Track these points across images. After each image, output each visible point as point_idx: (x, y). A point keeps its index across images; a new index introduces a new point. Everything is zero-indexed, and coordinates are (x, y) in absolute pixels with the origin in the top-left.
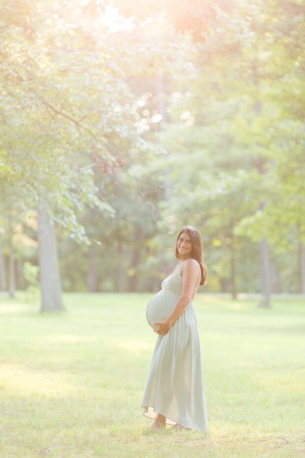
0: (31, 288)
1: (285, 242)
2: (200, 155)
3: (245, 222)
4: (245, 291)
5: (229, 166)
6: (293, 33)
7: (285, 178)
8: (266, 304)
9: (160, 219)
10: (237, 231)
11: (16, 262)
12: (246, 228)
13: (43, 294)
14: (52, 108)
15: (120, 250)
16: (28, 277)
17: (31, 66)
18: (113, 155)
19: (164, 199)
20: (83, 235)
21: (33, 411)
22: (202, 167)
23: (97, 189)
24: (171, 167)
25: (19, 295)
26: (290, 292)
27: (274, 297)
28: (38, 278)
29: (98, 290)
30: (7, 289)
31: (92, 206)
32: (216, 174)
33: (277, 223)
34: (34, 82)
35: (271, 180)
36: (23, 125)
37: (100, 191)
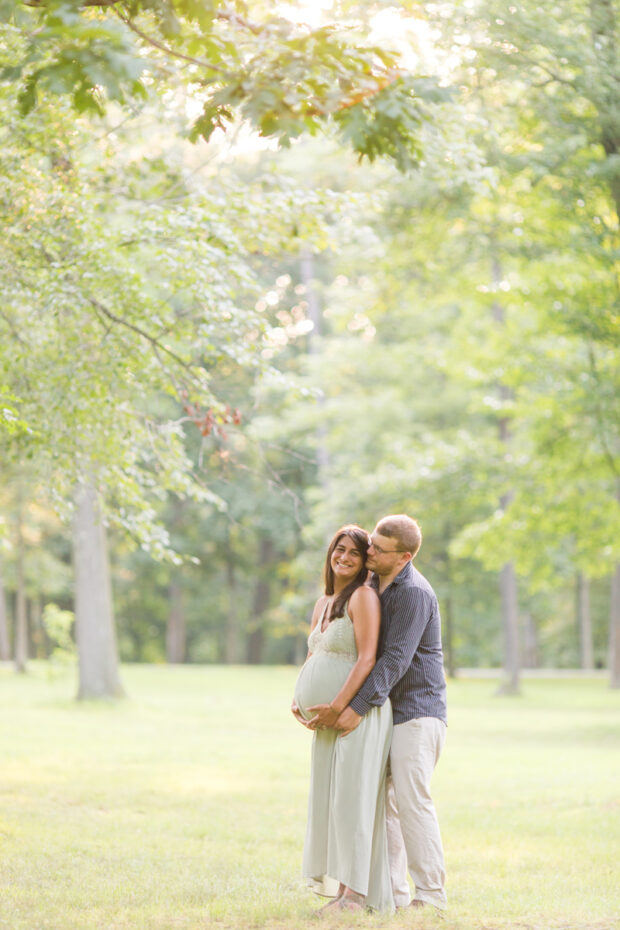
0: (58, 654)
1: (547, 570)
2: (388, 399)
3: (471, 531)
4: (473, 662)
5: (443, 421)
6: (566, 170)
7: (548, 447)
8: (511, 689)
9: (308, 522)
10: (457, 548)
11: (29, 604)
12: (473, 544)
13: (81, 665)
14: (105, 311)
15: (231, 582)
16: (53, 633)
17: (68, 234)
18: (221, 400)
19: (317, 484)
20: (167, 548)
21: (68, 878)
22: (390, 423)
23: (190, 464)
24: (331, 422)
25: (36, 667)
26: (560, 666)
27: (527, 675)
28: (73, 632)
29: (187, 659)
30: (13, 656)
31: (182, 497)
32: (416, 436)
33: (533, 533)
34: (75, 264)
35: (521, 453)
36: (52, 343)
37: (196, 468)
